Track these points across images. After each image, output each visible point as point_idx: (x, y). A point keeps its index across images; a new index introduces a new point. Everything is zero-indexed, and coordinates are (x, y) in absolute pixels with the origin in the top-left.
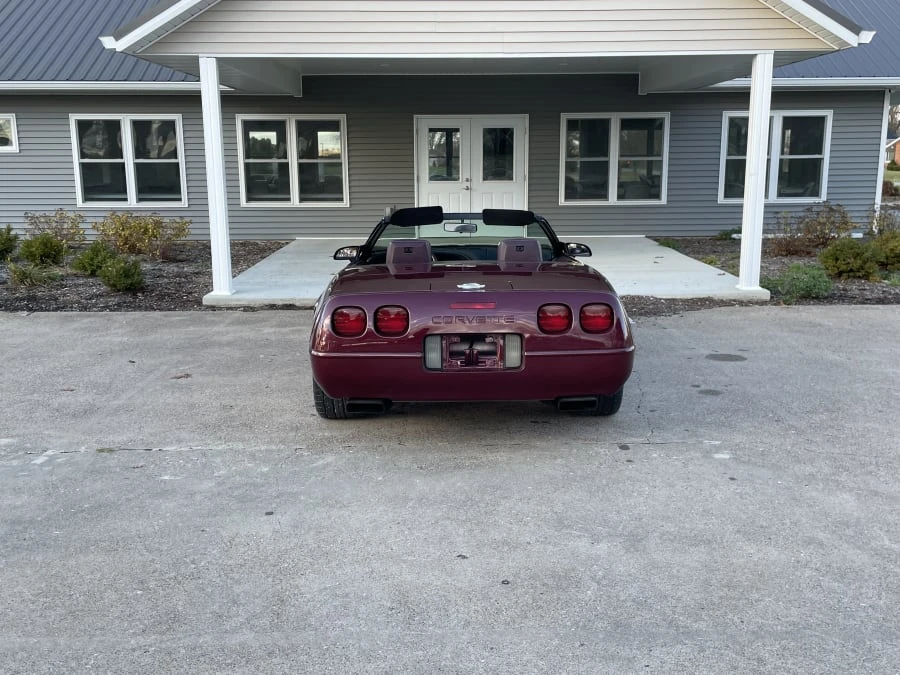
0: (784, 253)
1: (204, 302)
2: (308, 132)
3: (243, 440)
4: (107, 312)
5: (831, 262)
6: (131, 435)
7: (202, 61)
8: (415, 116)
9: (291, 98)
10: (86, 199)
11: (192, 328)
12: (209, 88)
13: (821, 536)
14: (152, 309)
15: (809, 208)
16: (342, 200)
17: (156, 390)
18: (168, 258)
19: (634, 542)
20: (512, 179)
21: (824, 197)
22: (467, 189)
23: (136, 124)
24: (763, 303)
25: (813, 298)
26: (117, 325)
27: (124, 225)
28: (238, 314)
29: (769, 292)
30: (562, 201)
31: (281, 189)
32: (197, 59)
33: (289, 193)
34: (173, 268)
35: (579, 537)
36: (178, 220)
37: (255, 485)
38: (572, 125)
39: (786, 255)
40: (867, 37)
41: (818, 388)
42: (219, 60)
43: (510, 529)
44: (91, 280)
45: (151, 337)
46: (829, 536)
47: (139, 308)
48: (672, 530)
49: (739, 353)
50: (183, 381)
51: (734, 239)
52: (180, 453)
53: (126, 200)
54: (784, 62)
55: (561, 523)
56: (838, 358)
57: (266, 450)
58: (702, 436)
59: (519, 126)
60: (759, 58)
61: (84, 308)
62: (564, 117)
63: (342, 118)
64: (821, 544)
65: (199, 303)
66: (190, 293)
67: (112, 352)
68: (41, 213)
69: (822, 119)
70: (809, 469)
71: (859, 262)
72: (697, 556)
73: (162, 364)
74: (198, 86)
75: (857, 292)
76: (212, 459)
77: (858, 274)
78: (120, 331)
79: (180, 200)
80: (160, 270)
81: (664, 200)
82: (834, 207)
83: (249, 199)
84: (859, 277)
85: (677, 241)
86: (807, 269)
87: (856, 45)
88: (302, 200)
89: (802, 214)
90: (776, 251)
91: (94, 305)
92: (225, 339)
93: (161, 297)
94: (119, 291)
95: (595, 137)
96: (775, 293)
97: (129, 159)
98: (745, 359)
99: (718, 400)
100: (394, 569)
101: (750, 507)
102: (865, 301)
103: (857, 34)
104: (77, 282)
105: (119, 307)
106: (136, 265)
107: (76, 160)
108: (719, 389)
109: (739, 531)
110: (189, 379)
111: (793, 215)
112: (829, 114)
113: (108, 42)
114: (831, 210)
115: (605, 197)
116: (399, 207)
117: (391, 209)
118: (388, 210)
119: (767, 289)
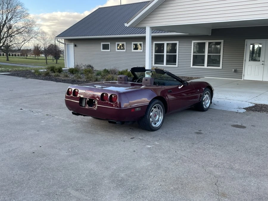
8: (246, 40)
9: (208, 36)
22: (263, 64)
23: (167, 44)
32: (145, 28)
33: (204, 64)
42: (150, 27)
53: (163, 64)
63: (222, 41)
79: (176, 65)
83: (193, 65)
88: (208, 66)
97: (165, 53)
107: (154, 54)
113: (126, 25)
116: (238, 69)
117: (235, 70)
118: (233, 70)
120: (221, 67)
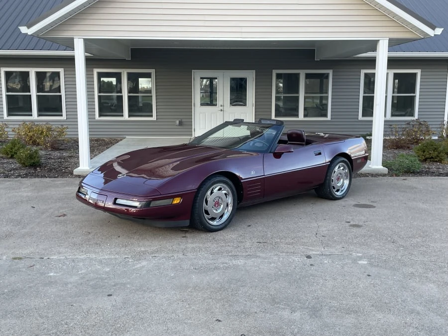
0: (395, 147)
1: (74, 173)
2: (134, 79)
3: (95, 253)
4: (20, 178)
5: (421, 153)
6: (32, 250)
7: (76, 41)
8: (193, 71)
9: (124, 60)
10: (9, 115)
11: (67, 188)
12: (79, 54)
13: (418, 308)
14: (45, 177)
15: (408, 123)
16: (152, 116)
17: (47, 223)
18: (54, 148)
19: (315, 312)
20: (245, 105)
21: (416, 117)
22: (221, 111)
23: (38, 74)
24: (384, 175)
25: (411, 173)
26: (25, 186)
27: (30, 130)
29: (387, 169)
30: (273, 117)
31: (118, 110)
32: (72, 39)
33: (123, 112)
34: (57, 154)
35: (284, 309)
36: (60, 127)
37: (102, 279)
38: (279, 76)
39: (396, 149)
40: (439, 31)
41: (415, 223)
42: (85, 40)
43: (246, 304)
44: (11, 160)
45: (44, 193)
46: (423, 308)
47: (38, 176)
48: (336, 305)
49: (371, 204)
50: (62, 218)
51: (368, 139)
52: (60, 260)
53: (31, 115)
54: (394, 44)
55: (274, 301)
56: (426, 207)
57: (108, 259)
58: (352, 251)
59: (250, 77)
60: (380, 41)
61: (7, 176)
62: (275, 72)
63: (153, 71)
64: (418, 313)
65: (72, 173)
66: (67, 168)
67: (22, 202)
69: (415, 75)
70: (411, 270)
71: (436, 153)
72: (350, 320)
73: (50, 208)
74: (72, 53)
75: (435, 169)
76: (77, 264)
77: (435, 160)
78: (26, 189)
79: (62, 115)
80: (50, 155)
81: (329, 118)
82: (422, 123)
83: (100, 115)
84: (436, 161)
86: (408, 157)
87: (433, 36)
88: (130, 116)
89: (404, 126)
90: (391, 146)
91: (13, 175)
93: (50, 170)
94: (26, 166)
95: (291, 83)
96: (390, 169)
97: (34, 93)
98: (375, 207)
99: (360, 229)
100: (180, 328)
101: (379, 292)
102: (440, 175)
103: (434, 30)
104: (3, 161)
105: (26, 176)
106: (36, 152)
107: (4, 93)
108: (361, 224)
109: (373, 306)
110: (65, 217)
111: (400, 126)
112: (418, 72)
113: (24, 30)
114: (420, 124)
115: (297, 116)
116: (183, 120)
117: (179, 121)
118: (177, 122)
119: (386, 167)
120: (154, 118)
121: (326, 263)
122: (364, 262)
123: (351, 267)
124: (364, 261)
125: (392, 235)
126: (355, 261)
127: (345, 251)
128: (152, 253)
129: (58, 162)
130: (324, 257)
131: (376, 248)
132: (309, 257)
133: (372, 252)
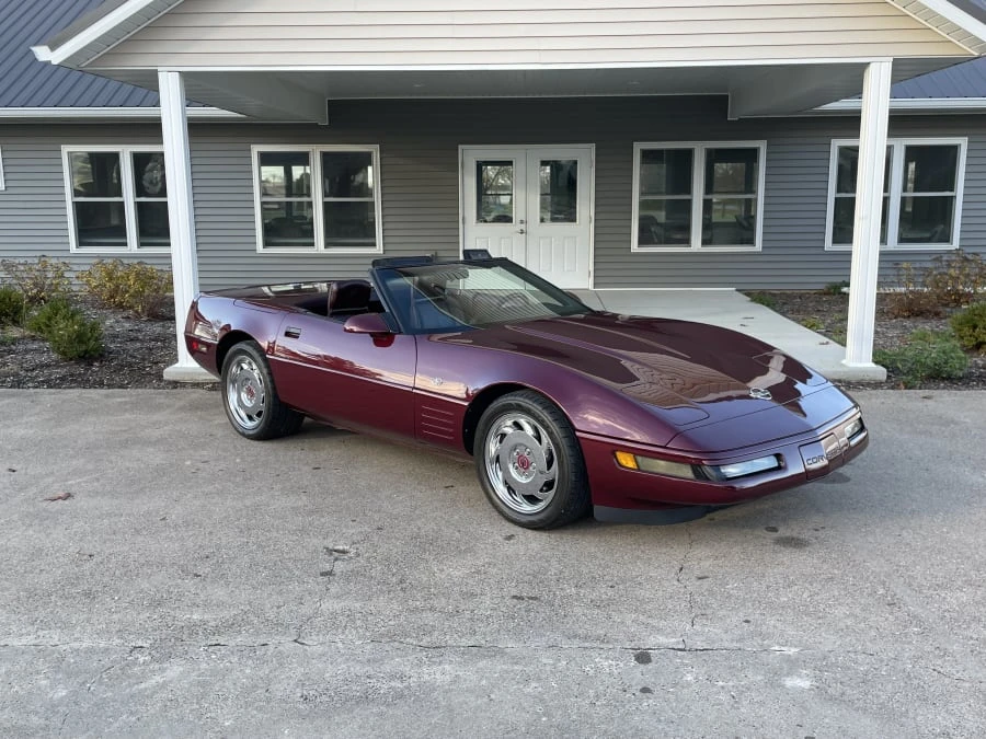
0: (905, 314)
1: (166, 377)
4: (42, 389)
5: (967, 331)
7: (162, 77)
8: (460, 147)
9: (316, 126)
10: (81, 243)
11: (128, 416)
14: (101, 385)
15: (938, 256)
16: (374, 245)
17: (9, 522)
18: (154, 316)
20: (573, 220)
21: (956, 243)
22: (522, 233)
23: (136, 157)
24: (877, 385)
25: (943, 379)
26: (36, 409)
27: (111, 275)
28: (198, 394)
29: (885, 370)
30: (635, 247)
32: (154, 74)
33: (313, 237)
34: (155, 329)
38: (648, 156)
39: (909, 317)
42: (183, 75)
45: (66, 429)
47: (84, 383)
50: (58, 505)
51: (843, 294)
53: (125, 244)
54: (906, 73)
58: (770, 636)
59: (584, 158)
60: (871, 65)
61: (19, 383)
62: (638, 147)
63: (374, 149)
65: (160, 377)
66: (157, 363)
68: (22, 261)
69: (955, 149)
73: (49, 474)
78: (33, 418)
80: (138, 331)
81: (758, 246)
82: (970, 257)
83: (267, 244)
85: (774, 295)
86: (934, 339)
88: (327, 245)
89: (929, 265)
90: (896, 312)
91: (32, 379)
92: (157, 433)
93: (119, 368)
94: (71, 359)
96: (892, 370)
97: (129, 197)
99: (802, 556)
104: (30, 346)
105: (61, 382)
107: (69, 199)
108: (805, 535)
110: (66, 502)
111: (918, 265)
112: (962, 143)
113: (42, 53)
114: (966, 260)
115: (687, 241)
116: (441, 254)
119: (883, 365)
120: (378, 249)
121: (689, 684)
122: (800, 682)
123: (762, 703)
124: (800, 676)
125: (888, 575)
126: (774, 678)
127: (752, 635)
128: (217, 631)
129: (147, 348)
130: (688, 658)
131: (842, 625)
132: (643, 658)
133: (828, 642)
